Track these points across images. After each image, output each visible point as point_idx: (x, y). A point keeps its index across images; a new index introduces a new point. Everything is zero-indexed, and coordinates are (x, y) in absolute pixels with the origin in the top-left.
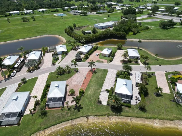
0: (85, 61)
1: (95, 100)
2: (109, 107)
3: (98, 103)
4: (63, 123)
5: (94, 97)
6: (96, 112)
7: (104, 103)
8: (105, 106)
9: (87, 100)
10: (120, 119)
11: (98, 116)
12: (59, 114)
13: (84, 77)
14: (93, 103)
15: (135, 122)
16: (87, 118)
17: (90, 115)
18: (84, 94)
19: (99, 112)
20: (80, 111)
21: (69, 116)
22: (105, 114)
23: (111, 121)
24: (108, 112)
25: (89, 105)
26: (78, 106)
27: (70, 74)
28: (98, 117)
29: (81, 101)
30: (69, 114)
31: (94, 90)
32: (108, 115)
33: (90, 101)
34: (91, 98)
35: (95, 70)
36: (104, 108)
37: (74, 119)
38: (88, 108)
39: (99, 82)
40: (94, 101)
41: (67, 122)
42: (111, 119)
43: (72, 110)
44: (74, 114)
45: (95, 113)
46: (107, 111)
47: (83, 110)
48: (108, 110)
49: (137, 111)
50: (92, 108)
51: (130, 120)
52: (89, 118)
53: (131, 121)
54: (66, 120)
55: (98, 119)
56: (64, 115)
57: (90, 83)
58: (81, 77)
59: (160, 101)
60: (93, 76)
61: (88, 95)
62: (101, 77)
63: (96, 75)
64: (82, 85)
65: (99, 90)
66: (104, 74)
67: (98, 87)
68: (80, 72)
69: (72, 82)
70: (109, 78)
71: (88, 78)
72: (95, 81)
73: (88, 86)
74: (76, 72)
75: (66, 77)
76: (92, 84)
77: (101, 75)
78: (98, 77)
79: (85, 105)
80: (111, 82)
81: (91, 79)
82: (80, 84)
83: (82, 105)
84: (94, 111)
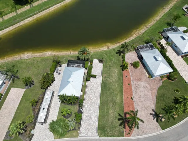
1: (106, 63)
7: (96, 61)
8: (95, 59)
9: (116, 61)
14: (108, 59)
20: (118, 50)
25: (111, 56)
29: (121, 60)
31: (112, 75)
33: (111, 60)
34: (111, 64)
36: (95, 57)
38: (111, 54)
40: (107, 61)
45: (103, 52)
47: (115, 52)
50: (107, 55)
55: (99, 50)
57: (121, 88)
58: (141, 99)
59: (33, 74)
60: (122, 108)
61: (117, 67)
62: (107, 107)
63: (117, 109)
64: (131, 81)
65: (105, 77)
66: (104, 115)
67: (108, 82)
68: (152, 115)
69: (148, 86)
70: (94, 105)
71: (128, 99)
72: (115, 92)
73: (122, 81)
74: (158, 114)
75: (164, 95)
76: (117, 86)
77: (108, 112)
78: (113, 103)
79: (115, 56)
80: (91, 96)
81: (123, 98)
82: (134, 82)
83: (118, 55)
84: (105, 53)
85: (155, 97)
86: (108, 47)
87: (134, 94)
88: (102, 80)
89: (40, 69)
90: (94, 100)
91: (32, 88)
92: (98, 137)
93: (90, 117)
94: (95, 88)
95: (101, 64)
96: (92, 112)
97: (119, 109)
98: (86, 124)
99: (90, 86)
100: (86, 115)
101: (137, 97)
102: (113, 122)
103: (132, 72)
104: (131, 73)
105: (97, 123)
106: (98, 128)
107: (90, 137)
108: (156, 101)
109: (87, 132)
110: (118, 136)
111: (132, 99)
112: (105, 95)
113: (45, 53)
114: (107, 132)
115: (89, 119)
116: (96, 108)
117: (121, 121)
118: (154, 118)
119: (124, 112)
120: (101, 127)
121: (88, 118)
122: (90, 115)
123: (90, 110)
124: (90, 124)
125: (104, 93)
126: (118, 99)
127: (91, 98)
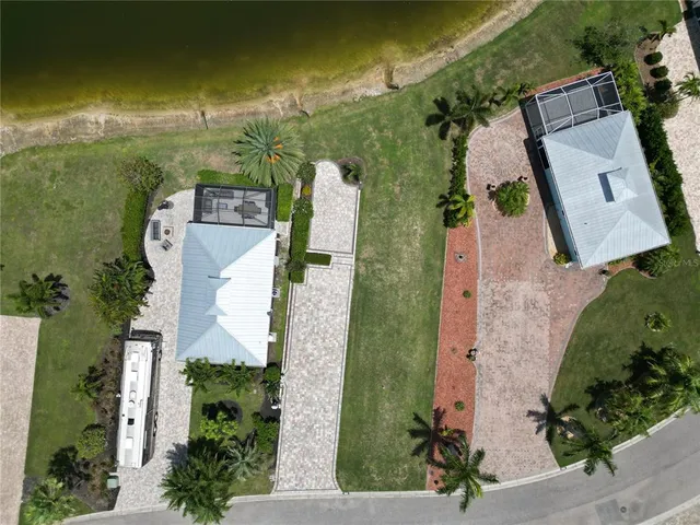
1: (375, 185)
3: (358, 168)
5: (385, 199)
6: (362, 115)
7: (327, 173)
8: (323, 158)
9: (420, 174)
10: (248, 113)
12: (524, 64)
13: (480, 357)
14: (386, 161)
15: (186, 113)
16: (396, 87)
17: (386, 98)
18: (443, 210)
20: (436, 101)
21: (475, 66)
22: (318, 118)
23: (286, 94)
24: (305, 125)
25: (400, 142)
26: (453, 124)
27: (590, 374)
28: (348, 99)
29: (448, 163)
32: (304, 118)
33: (399, 167)
34: (397, 189)
36: (323, 144)
37: (450, 66)
38: (401, 129)
39: (379, 334)
40: (379, 172)
42: (287, 105)
45: (363, 109)
46: (312, 131)
47: (420, 113)
49: (172, 159)
50: (381, 131)
51: (208, 117)
52: (384, 90)
53: (203, 114)
55: (344, 93)
56: (502, 67)
57: (431, 310)
58: (503, 355)
59: (52, 247)
60: (428, 392)
61: (423, 209)
62: (372, 389)
63: (410, 400)
64: (476, 279)
65: (369, 262)
66: (360, 421)
67: (379, 284)
68: (532, 418)
69: (543, 298)
70: (323, 383)
71: (454, 358)
72: (405, 330)
73: (439, 279)
74: (557, 412)
75: (599, 338)
76: (418, 302)
77: (376, 411)
78: (395, 376)
79: (420, 139)
80: (309, 347)
81: (435, 355)
82: (487, 284)
83: (436, 135)
84: (370, 116)
85: (561, 349)
86: (389, 75)
87: (481, 335)
88: (357, 276)
89: (74, 218)
90: (321, 362)
91: (67, 315)
92: (339, 491)
93: (310, 428)
94: (326, 311)
95: (352, 191)
96: (316, 411)
97: (417, 397)
98: (295, 451)
99: (304, 304)
100: (293, 422)
101: (492, 349)
102: (390, 445)
103: (486, 232)
104: (483, 237)
105: (334, 447)
106: (337, 462)
107: (312, 493)
108: (563, 363)
109: (301, 479)
110: (406, 488)
111: (471, 357)
112: (364, 344)
113: (80, 114)
114: (367, 478)
115: (306, 436)
116: (329, 393)
117: (419, 440)
118: (539, 429)
119: (435, 407)
120: (348, 461)
121: (303, 431)
122: (310, 421)
123: (308, 403)
124: (308, 453)
125: (360, 334)
126: (415, 360)
127: (312, 355)
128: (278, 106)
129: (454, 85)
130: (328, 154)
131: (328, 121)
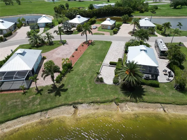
0: (77, 34)
1: (92, 77)
2: (118, 88)
3: (97, 81)
4: (21, 119)
5: (90, 73)
6: (92, 96)
8: (110, 85)
9: (76, 77)
10: (142, 108)
11: (97, 102)
12: (16, 102)
14: (87, 81)
15: (173, 112)
16: (74, 107)
17: (80, 101)
18: (72, 70)
19: (98, 96)
20: (60, 96)
22: (110, 99)
24: (116, 96)
25: (80, 86)
26: (58, 87)
27: (52, 46)
28: (96, 106)
29: (65, 79)
30: (38, 100)
31: (89, 63)
32: (117, 101)
33: (82, 79)
34: (85, 74)
35: (91, 42)
36: (109, 89)
37: (47, 110)
38: (78, 89)
39: (99, 54)
40: (90, 79)
41: (32, 116)
42: (124, 108)
43: (46, 93)
44: (49, 100)
45: (91, 98)
48: (115, 93)
49: (173, 93)
50: (86, 90)
51: (162, 109)
52: (80, 107)
53: (164, 111)
54: (30, 112)
55: (98, 109)
56: (26, 102)
57: (84, 56)
60: (89, 48)
63: (94, 47)
69: (54, 55)
72: (91, 54)
74: (62, 44)
77: (102, 47)
78: (96, 49)
80: (117, 54)
81: (85, 51)
83: (65, 86)
84: (88, 95)
86: (75, 113)
87: (73, 52)
88: (102, 62)
90: (114, 52)
92: (112, 41)
94: (112, 58)
96: (116, 48)
97: (92, 47)
102: (100, 44)
105: (112, 44)
107: (117, 41)
108: (56, 48)
110: (98, 41)
111: (77, 50)
114: (105, 42)
116: (112, 49)
118: (67, 43)
120: (109, 43)
125: (103, 54)
126: (90, 51)
128: (128, 109)
129: (50, 100)
130: (108, 86)
131: (106, 96)
